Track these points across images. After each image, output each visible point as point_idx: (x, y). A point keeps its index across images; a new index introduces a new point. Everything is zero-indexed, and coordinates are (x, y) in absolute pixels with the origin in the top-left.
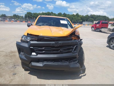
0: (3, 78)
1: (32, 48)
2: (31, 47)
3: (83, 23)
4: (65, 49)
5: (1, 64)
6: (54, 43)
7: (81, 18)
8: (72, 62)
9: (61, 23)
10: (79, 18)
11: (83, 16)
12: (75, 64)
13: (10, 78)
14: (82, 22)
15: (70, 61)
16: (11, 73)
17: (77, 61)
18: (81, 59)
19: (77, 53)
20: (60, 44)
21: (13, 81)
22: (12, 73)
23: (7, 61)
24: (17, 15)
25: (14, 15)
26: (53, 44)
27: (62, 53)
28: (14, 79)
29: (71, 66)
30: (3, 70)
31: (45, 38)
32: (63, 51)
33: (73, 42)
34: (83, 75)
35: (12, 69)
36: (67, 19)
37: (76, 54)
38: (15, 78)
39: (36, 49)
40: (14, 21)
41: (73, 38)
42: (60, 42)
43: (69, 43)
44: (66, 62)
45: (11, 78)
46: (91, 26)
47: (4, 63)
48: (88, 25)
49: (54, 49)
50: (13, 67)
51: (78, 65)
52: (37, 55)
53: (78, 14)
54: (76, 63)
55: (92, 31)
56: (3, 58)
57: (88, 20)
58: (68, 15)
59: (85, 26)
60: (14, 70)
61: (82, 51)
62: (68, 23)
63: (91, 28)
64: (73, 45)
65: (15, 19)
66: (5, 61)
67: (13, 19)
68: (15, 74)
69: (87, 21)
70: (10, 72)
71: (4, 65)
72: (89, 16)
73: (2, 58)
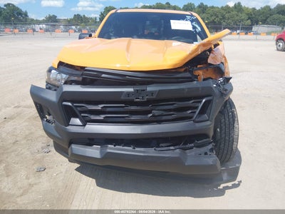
0: (10, 179)
1: (70, 104)
2: (65, 103)
3: (255, 28)
4: (170, 110)
5: (18, 139)
6: (131, 90)
7: (248, 14)
8: (192, 148)
9: (173, 28)
10: (244, 16)
11: (254, 9)
12: (203, 155)
13: (29, 179)
14: (252, 25)
15: (185, 144)
16: (33, 164)
17: (210, 146)
18: (227, 138)
19: (208, 123)
20: (152, 93)
21: (33, 189)
22: (35, 167)
23: (31, 133)
24: (82, 15)
25: (75, 15)
26: (128, 94)
27: (159, 122)
28: (36, 184)
29: (189, 162)
30: (17, 155)
31: (103, 75)
32: (162, 115)
33: (198, 88)
34: (230, 184)
35: (38, 156)
36: (192, 15)
37: (208, 125)
38: (41, 180)
39: (79, 109)
40: (75, 31)
41: (200, 72)
42: (150, 88)
43: (183, 89)
44: (172, 148)
45: (30, 181)
46: (276, 37)
47: (26, 137)
48: (269, 33)
49: (133, 108)
50: (43, 148)
51: (212, 159)
52: (84, 125)
53: (239, 3)
54: (206, 154)
55: (278, 50)
56: (27, 124)
57: (268, 20)
58: (213, 7)
59: (259, 37)
60: (44, 157)
61: (233, 112)
62: (194, 27)
63: (274, 43)
64: (195, 98)
65: (78, 25)
66: (27, 132)
67: (74, 27)
68: (42, 170)
69: (264, 22)
70: (33, 162)
71: (23, 142)
72: (271, 9)
73: (24, 124)
